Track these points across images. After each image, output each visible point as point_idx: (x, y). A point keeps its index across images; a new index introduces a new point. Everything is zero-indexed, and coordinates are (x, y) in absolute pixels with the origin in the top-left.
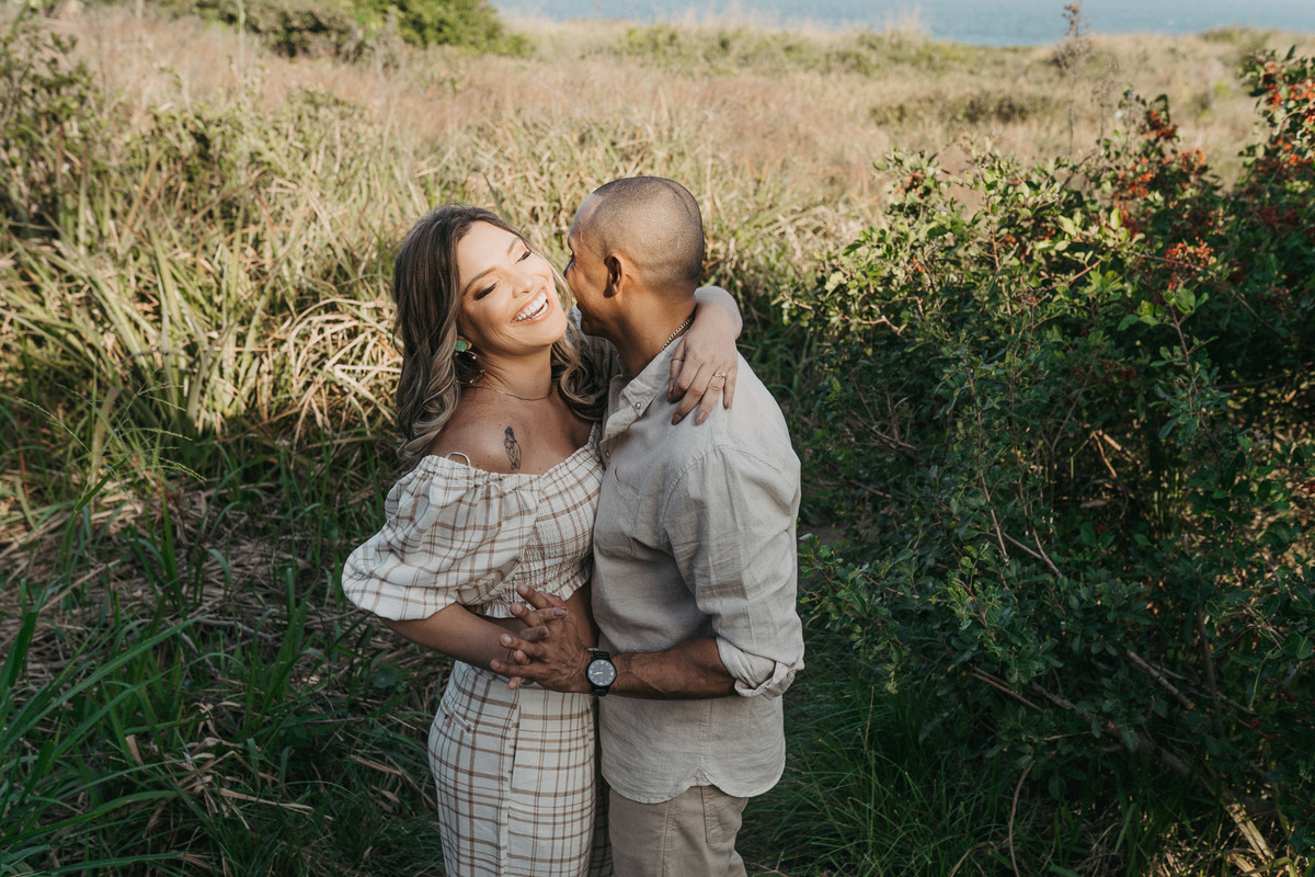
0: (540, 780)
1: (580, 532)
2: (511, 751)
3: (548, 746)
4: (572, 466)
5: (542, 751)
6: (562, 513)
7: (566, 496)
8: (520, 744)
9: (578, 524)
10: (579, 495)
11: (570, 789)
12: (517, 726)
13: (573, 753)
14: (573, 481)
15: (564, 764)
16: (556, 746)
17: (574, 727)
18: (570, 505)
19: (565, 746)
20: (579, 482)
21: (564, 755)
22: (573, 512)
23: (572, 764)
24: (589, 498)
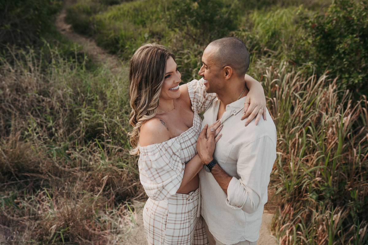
0: (174, 233)
1: (190, 155)
2: (165, 223)
3: (177, 222)
4: (188, 133)
5: (175, 224)
6: (185, 148)
7: (185, 143)
8: (168, 221)
9: (189, 152)
10: (189, 143)
11: (184, 235)
12: (167, 215)
13: (185, 224)
14: (188, 139)
15: (182, 227)
16: (180, 222)
17: (186, 216)
18: (187, 146)
19: (182, 222)
20: (189, 139)
21: (182, 225)
22: (188, 149)
23: (184, 227)
24: (192, 145)
